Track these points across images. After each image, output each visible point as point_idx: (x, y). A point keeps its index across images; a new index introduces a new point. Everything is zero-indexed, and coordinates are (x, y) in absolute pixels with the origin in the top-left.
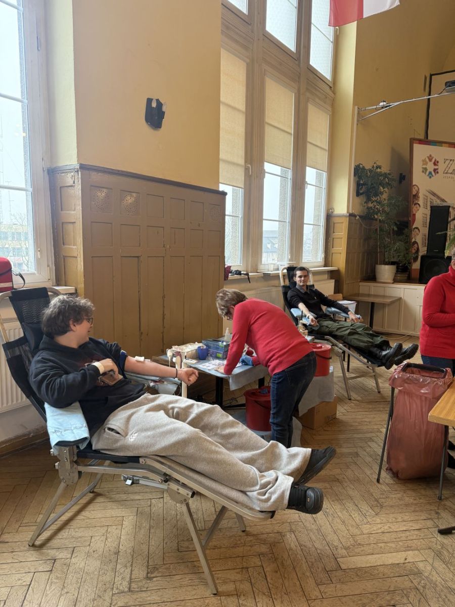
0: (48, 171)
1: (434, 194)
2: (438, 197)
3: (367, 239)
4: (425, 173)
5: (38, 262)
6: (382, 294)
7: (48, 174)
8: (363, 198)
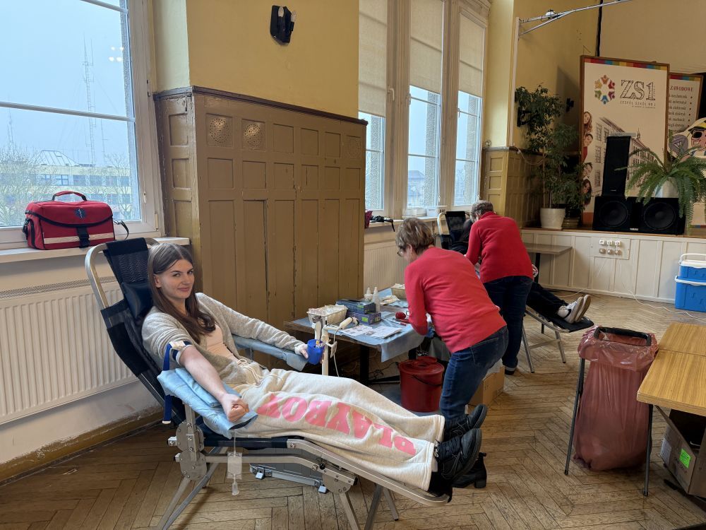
0: (154, 96)
1: (609, 123)
2: (614, 126)
3: (530, 177)
4: (599, 98)
5: (144, 207)
6: (548, 243)
7: (155, 99)
8: (525, 129)
